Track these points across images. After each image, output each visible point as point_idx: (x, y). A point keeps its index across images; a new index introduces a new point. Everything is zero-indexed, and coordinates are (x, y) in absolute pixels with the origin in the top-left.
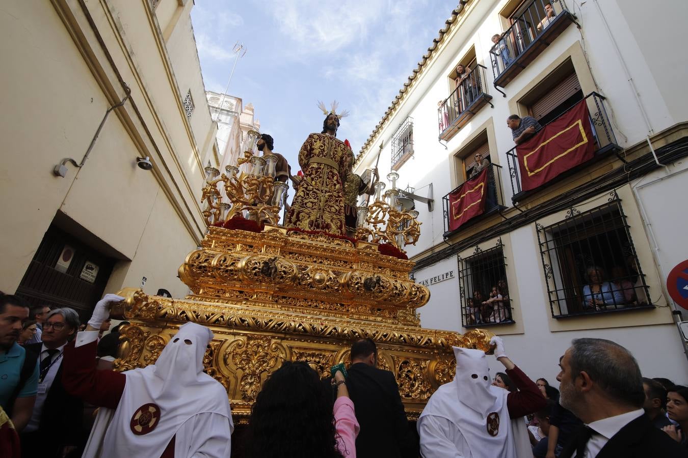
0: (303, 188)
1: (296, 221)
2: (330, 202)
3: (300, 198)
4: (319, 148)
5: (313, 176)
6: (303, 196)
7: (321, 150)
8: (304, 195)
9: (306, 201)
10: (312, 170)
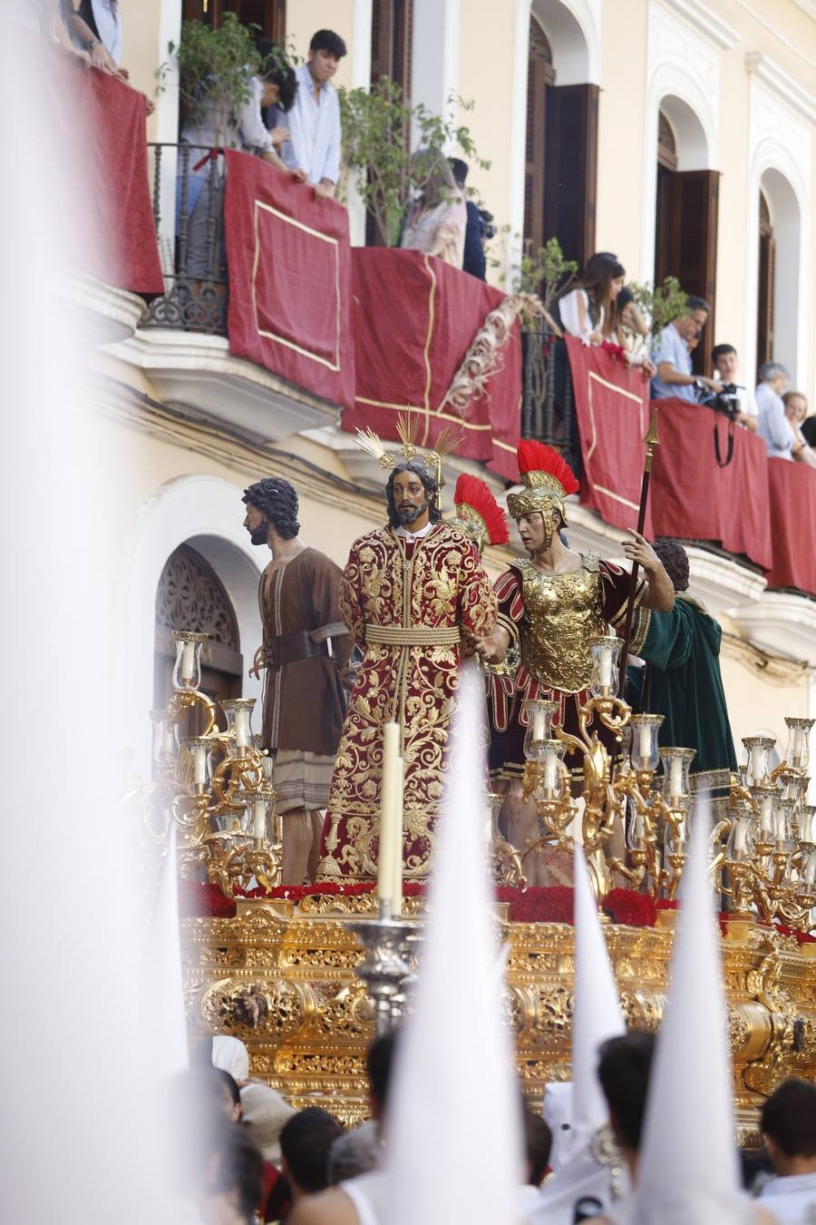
0: (349, 739)
1: (340, 846)
2: (424, 767)
3: (343, 773)
4: (380, 595)
5: (373, 693)
6: (351, 766)
7: (385, 598)
8: (354, 763)
9: (359, 778)
10: (368, 673)
